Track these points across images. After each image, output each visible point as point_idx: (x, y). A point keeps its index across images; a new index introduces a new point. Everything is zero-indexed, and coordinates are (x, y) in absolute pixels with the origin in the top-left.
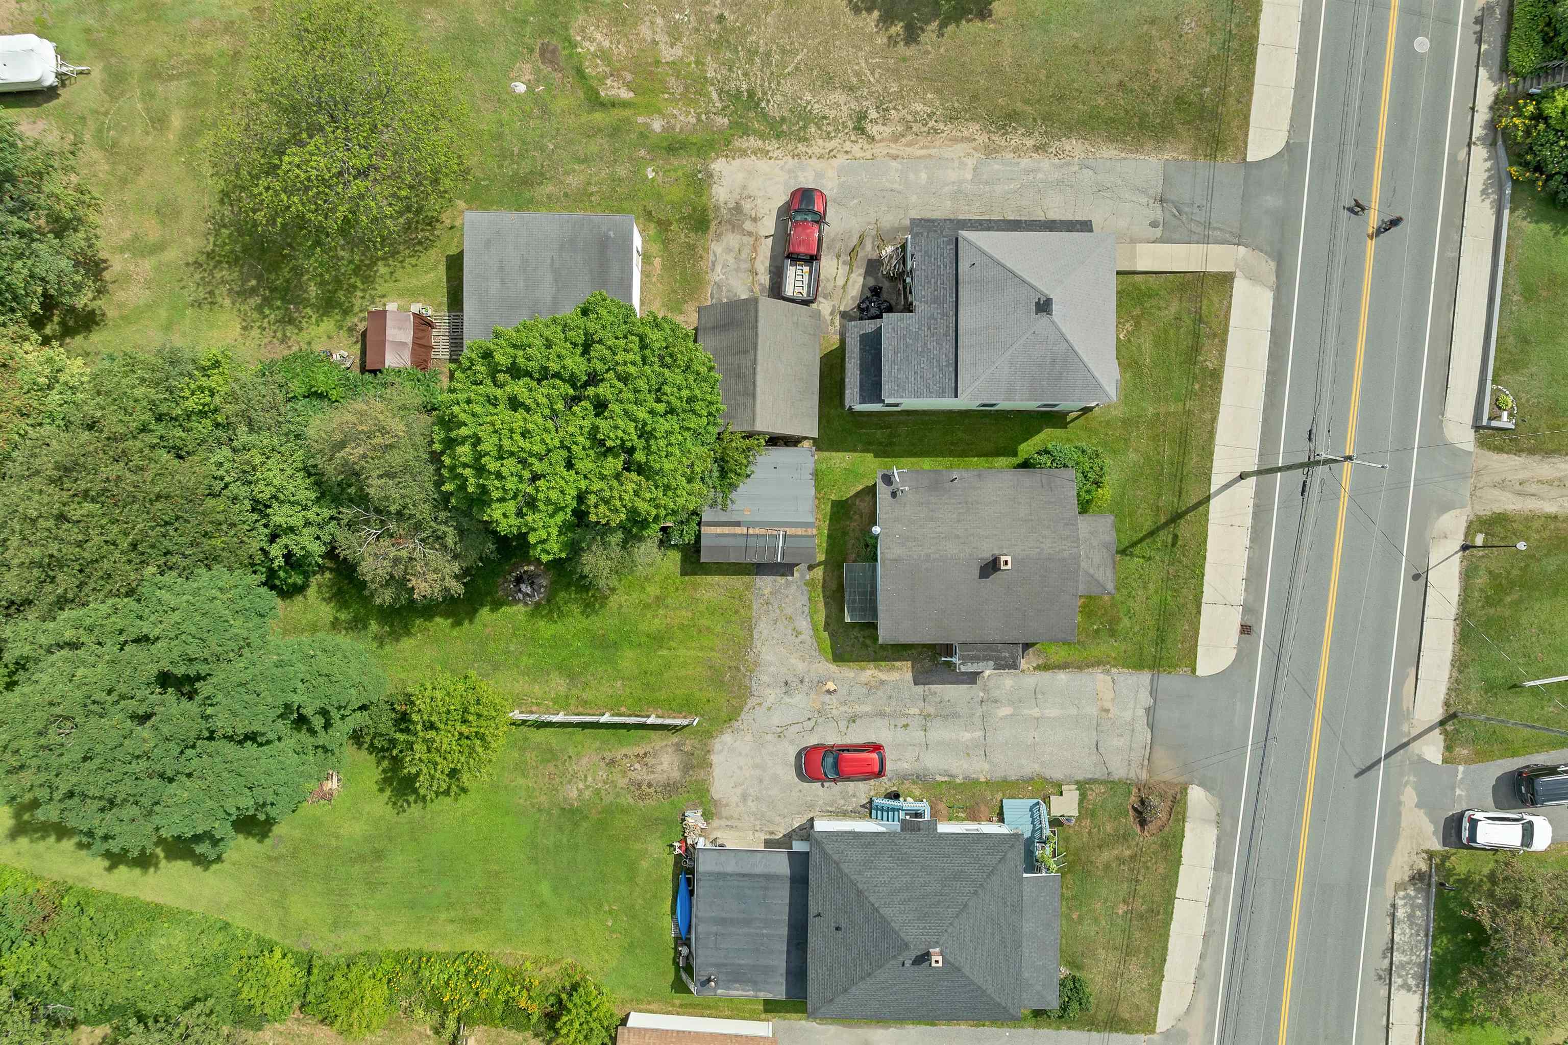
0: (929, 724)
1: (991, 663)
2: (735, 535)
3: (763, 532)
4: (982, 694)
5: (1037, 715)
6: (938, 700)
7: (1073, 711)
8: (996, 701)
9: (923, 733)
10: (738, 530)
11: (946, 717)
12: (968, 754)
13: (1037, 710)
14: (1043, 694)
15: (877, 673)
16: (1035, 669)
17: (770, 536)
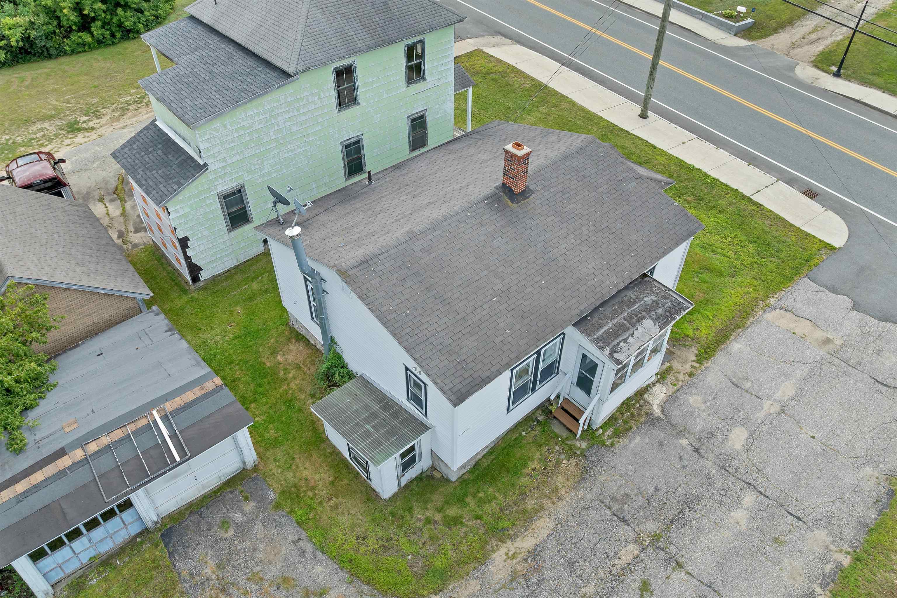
0: (672, 549)
1: (648, 323)
2: (62, 473)
3: (118, 434)
4: (684, 442)
5: (776, 408)
6: (641, 501)
7: (800, 371)
8: (712, 434)
9: (680, 574)
10: (65, 462)
11: (681, 516)
12: (776, 540)
13: (767, 403)
14: (747, 379)
15: (510, 547)
16: (699, 361)
17: (137, 433)
